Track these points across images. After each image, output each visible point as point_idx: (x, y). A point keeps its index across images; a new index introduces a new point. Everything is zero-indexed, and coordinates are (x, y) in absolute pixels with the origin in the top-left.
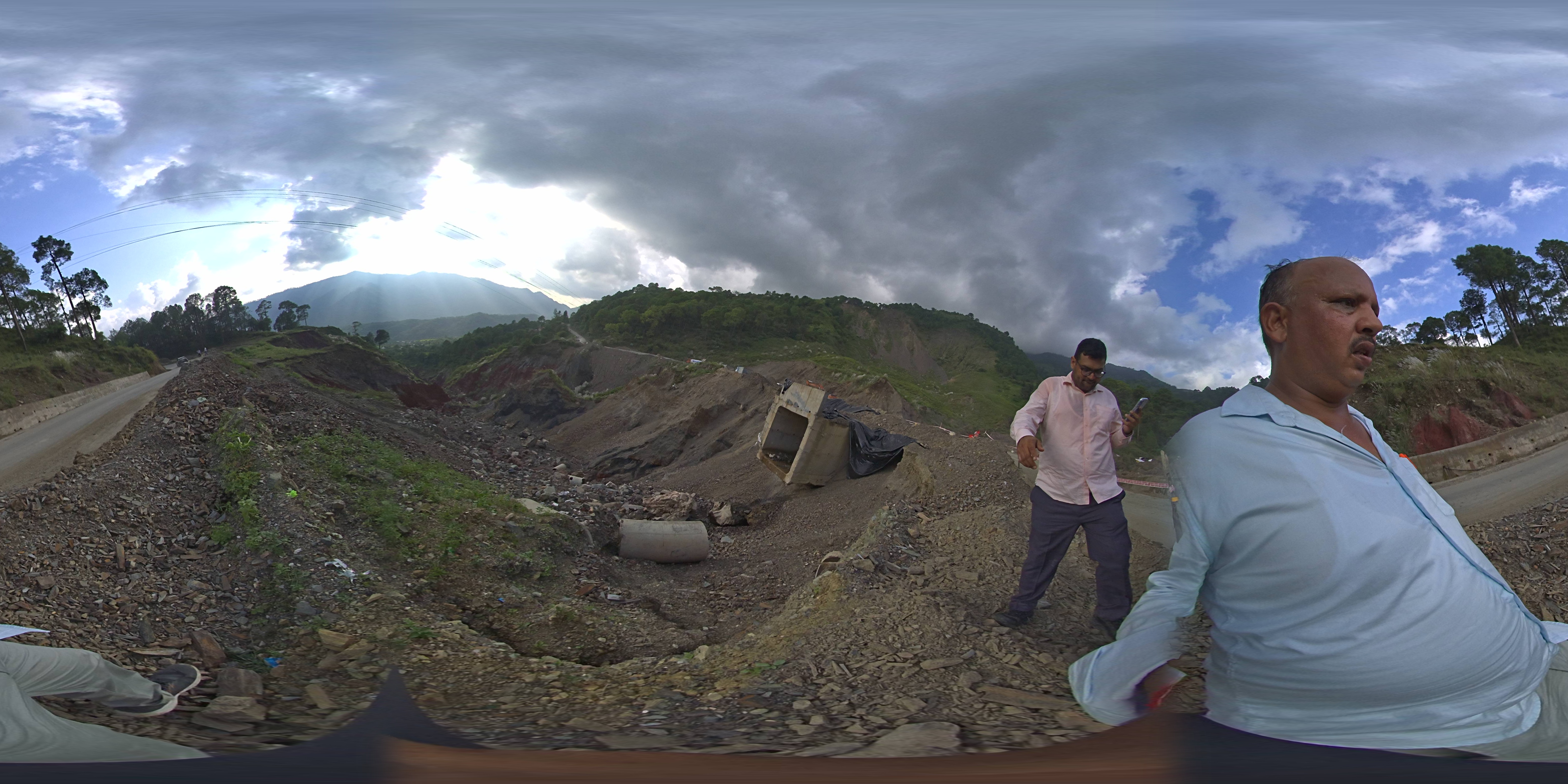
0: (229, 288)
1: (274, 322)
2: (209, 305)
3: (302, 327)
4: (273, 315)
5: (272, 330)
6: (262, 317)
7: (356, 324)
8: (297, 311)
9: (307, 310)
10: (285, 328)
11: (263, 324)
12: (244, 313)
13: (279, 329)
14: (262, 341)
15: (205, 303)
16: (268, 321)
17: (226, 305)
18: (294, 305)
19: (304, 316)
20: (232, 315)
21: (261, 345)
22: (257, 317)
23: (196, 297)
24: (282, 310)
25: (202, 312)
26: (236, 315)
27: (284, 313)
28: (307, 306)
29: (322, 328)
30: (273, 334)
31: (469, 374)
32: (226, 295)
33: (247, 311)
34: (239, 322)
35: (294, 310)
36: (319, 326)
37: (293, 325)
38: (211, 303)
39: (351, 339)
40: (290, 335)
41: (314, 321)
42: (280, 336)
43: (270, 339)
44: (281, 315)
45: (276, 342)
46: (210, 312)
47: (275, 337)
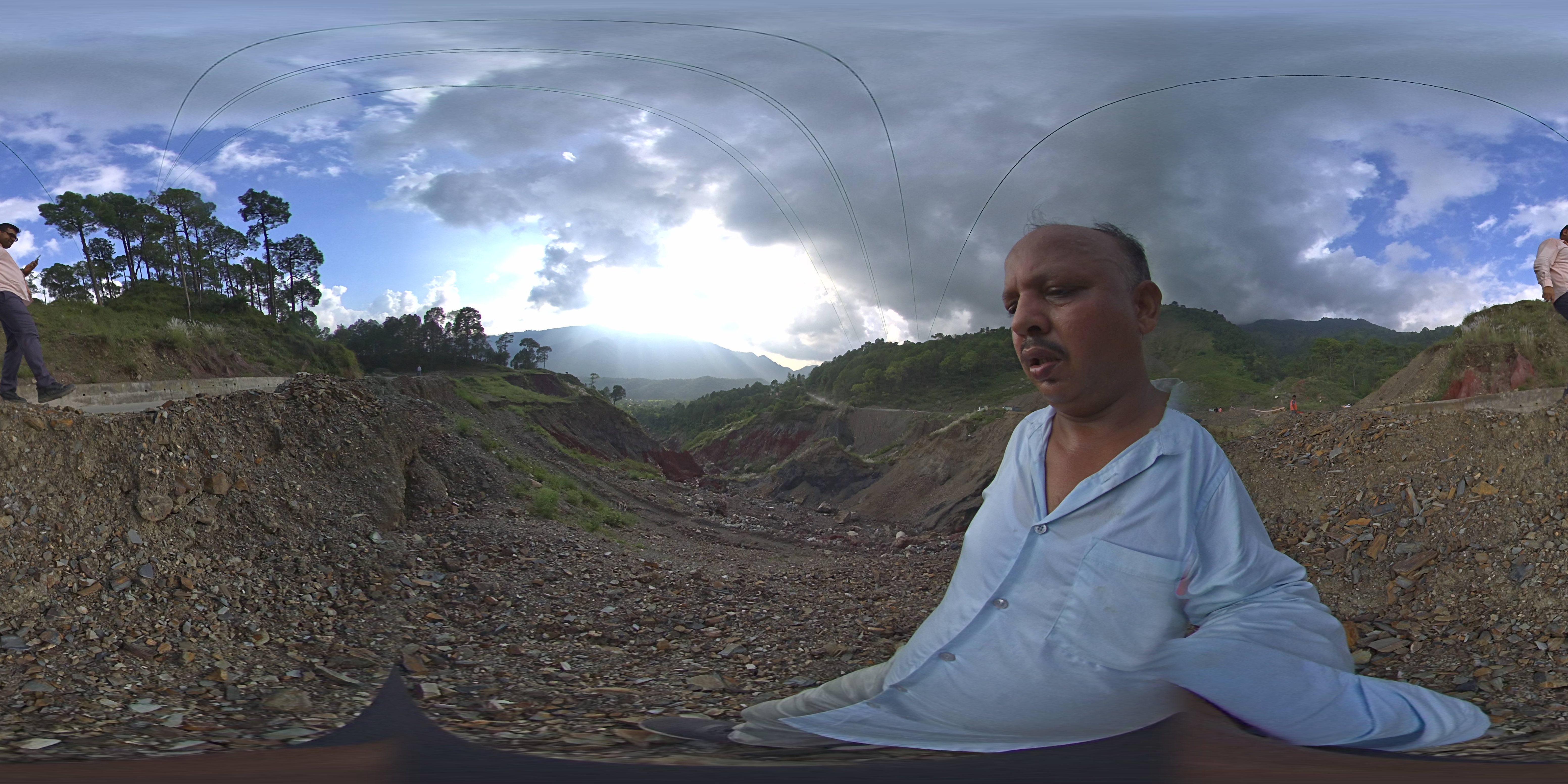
0: (475, 311)
1: (512, 358)
2: (449, 324)
3: (540, 369)
4: (514, 349)
5: (509, 366)
6: (500, 350)
7: (594, 376)
8: (538, 351)
9: (548, 353)
10: (522, 367)
11: (501, 357)
12: (484, 341)
13: (516, 367)
14: (496, 375)
15: (446, 320)
16: (506, 355)
17: (468, 329)
18: (536, 345)
19: (544, 358)
20: (470, 340)
21: (495, 380)
22: (496, 350)
23: (438, 311)
24: (523, 347)
25: (440, 329)
26: (475, 341)
27: (525, 350)
28: (547, 349)
29: (560, 374)
30: (509, 370)
31: (717, 440)
32: (470, 317)
33: (487, 340)
34: (476, 350)
35: (535, 349)
36: (557, 372)
37: (532, 366)
38: (452, 322)
39: (588, 391)
40: (527, 375)
41: (553, 365)
42: (516, 374)
43: (505, 374)
44: (521, 352)
45: (511, 379)
46: (448, 331)
47: (511, 374)
